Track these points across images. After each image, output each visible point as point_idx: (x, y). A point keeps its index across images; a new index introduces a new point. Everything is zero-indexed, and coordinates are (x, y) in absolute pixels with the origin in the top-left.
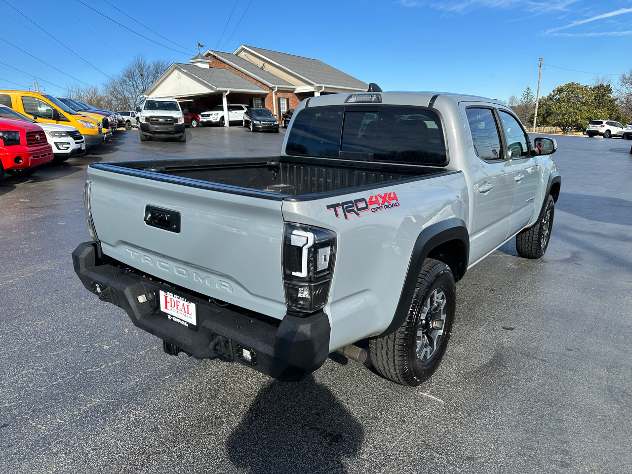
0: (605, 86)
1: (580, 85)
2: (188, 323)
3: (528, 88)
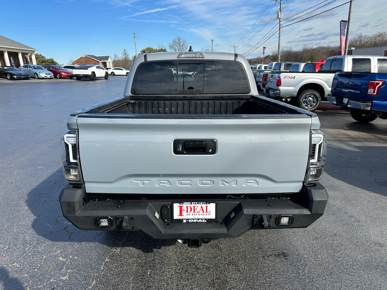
0: (164, 49)
1: (153, 49)
2: (206, 219)
3: (125, 50)
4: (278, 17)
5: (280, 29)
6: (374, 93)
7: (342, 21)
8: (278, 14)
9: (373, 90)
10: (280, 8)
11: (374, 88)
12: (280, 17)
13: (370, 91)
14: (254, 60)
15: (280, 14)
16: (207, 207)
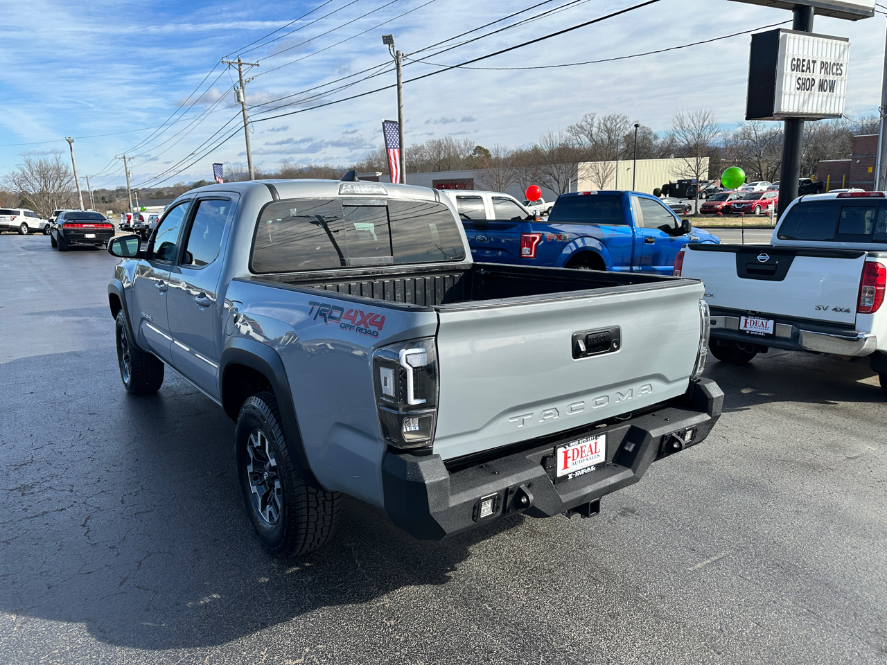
2: (594, 466)
4: (239, 100)
5: (245, 125)
6: (531, 254)
7: (386, 121)
8: (238, 93)
9: (529, 249)
10: (241, 80)
11: (530, 246)
12: (242, 100)
13: (526, 251)
14: (168, 190)
15: (241, 94)
16: (596, 443)
